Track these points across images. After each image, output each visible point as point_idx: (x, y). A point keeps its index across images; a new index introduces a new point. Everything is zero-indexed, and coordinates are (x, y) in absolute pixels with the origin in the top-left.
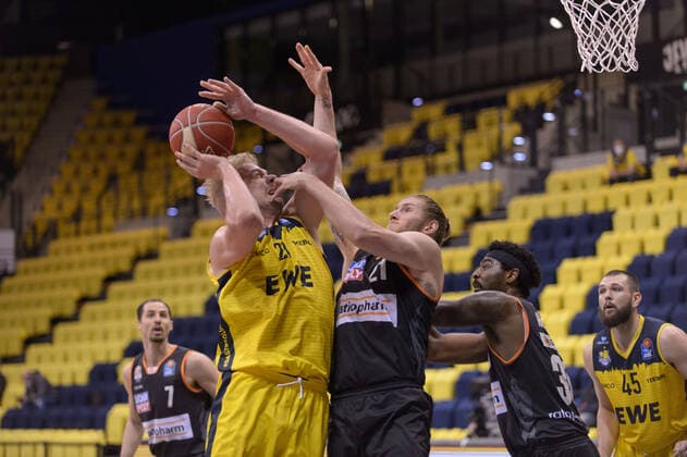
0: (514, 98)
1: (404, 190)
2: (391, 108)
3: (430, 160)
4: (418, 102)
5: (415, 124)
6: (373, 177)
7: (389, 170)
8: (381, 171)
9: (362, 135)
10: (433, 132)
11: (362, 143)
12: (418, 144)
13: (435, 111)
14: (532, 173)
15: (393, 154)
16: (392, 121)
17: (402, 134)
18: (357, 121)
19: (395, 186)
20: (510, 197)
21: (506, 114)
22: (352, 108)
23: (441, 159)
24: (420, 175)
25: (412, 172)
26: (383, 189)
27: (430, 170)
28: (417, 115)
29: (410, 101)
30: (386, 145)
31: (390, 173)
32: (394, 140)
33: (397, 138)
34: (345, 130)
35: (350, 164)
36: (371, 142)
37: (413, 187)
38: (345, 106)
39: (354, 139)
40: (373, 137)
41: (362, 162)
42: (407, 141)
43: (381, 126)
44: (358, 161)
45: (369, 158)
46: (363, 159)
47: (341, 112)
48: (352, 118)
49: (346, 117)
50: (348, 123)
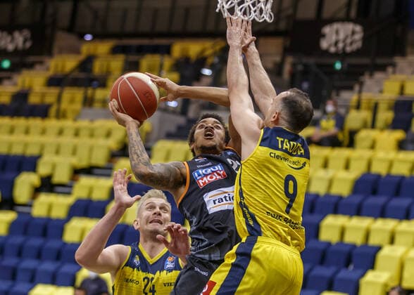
0: (178, 49)
1: (60, 115)
2: (63, 39)
3: (90, 92)
4: (88, 37)
5: (82, 57)
6: (34, 100)
7: (51, 95)
8: (43, 95)
9: (31, 59)
10: (98, 67)
11: (30, 66)
12: (82, 75)
13: (103, 48)
14: (181, 120)
15: (56, 81)
16: (61, 52)
17: (69, 63)
18: (28, 44)
19: (53, 111)
20: (157, 139)
21: (168, 62)
22: (27, 33)
23: (100, 94)
24: (78, 106)
25: (72, 101)
26: (42, 112)
27: (88, 102)
28: (86, 49)
29: (81, 36)
30: (51, 73)
31: (50, 99)
32: (59, 69)
33: (63, 67)
34: (16, 51)
35: (15, 84)
36: (38, 67)
37: (69, 114)
38: (20, 28)
39: (22, 61)
40: (41, 63)
41: (27, 84)
42: (73, 71)
43: (50, 53)
44: (24, 82)
45: (34, 81)
46: (28, 80)
47: (17, 34)
48: (25, 41)
49: (19, 40)
50: (20, 46)
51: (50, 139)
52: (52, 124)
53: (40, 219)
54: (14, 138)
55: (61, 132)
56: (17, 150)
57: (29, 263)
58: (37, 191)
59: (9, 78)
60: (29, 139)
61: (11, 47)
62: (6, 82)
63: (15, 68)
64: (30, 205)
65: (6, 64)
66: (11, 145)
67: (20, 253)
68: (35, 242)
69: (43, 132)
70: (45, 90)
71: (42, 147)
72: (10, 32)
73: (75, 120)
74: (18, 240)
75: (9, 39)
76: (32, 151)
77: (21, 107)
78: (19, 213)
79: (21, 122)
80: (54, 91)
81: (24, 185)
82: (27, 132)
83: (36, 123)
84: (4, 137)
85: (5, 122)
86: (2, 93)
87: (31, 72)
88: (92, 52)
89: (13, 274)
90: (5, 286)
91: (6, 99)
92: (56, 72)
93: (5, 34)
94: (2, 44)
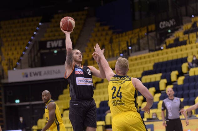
1: (190, 43)
2: (185, 19)
4: (193, 16)
5: (192, 23)
6: (181, 40)
7: (186, 37)
8: (183, 38)
9: (177, 27)
11: (177, 30)
12: (194, 28)
15: (186, 32)
16: (185, 23)
17: (189, 26)
18: (175, 23)
19: (188, 42)
22: (173, 20)
24: (195, 38)
25: (193, 37)
26: (184, 43)
28: (193, 20)
29: (191, 17)
30: (184, 30)
31: (186, 38)
32: (186, 28)
33: (187, 27)
34: (172, 26)
35: (174, 37)
36: (179, 29)
37: (193, 41)
38: (171, 19)
39: (175, 29)
40: (180, 28)
41: (177, 36)
42: (190, 28)
43: (182, 24)
44: (176, 35)
45: (179, 34)
46: (177, 35)
47: (170, 21)
48: (173, 22)
49: (172, 23)
50: (172, 24)
51: (189, 51)
52: (188, 46)
53: (192, 76)
54: (177, 53)
55: (192, 48)
56: (180, 57)
57: (192, 91)
59: (172, 35)
60: (182, 52)
61: (169, 26)
62: (171, 37)
63: (173, 32)
64: (188, 73)
65: (169, 31)
66: (177, 56)
67: (189, 88)
68: (193, 84)
69: (186, 49)
70: (184, 36)
71: (187, 54)
72: (168, 21)
73: (195, 43)
74: (187, 84)
75: (168, 23)
76: (184, 56)
77: (178, 43)
78: (185, 76)
79: (179, 48)
80: (187, 35)
81: (184, 67)
82: (181, 50)
83: (183, 47)
84: (175, 54)
85: (174, 49)
86: (170, 40)
87: (178, 31)
88: (195, 20)
89: (188, 96)
90: (187, 100)
91: (172, 42)
92: (185, 30)
93: (166, 22)
94: (167, 25)
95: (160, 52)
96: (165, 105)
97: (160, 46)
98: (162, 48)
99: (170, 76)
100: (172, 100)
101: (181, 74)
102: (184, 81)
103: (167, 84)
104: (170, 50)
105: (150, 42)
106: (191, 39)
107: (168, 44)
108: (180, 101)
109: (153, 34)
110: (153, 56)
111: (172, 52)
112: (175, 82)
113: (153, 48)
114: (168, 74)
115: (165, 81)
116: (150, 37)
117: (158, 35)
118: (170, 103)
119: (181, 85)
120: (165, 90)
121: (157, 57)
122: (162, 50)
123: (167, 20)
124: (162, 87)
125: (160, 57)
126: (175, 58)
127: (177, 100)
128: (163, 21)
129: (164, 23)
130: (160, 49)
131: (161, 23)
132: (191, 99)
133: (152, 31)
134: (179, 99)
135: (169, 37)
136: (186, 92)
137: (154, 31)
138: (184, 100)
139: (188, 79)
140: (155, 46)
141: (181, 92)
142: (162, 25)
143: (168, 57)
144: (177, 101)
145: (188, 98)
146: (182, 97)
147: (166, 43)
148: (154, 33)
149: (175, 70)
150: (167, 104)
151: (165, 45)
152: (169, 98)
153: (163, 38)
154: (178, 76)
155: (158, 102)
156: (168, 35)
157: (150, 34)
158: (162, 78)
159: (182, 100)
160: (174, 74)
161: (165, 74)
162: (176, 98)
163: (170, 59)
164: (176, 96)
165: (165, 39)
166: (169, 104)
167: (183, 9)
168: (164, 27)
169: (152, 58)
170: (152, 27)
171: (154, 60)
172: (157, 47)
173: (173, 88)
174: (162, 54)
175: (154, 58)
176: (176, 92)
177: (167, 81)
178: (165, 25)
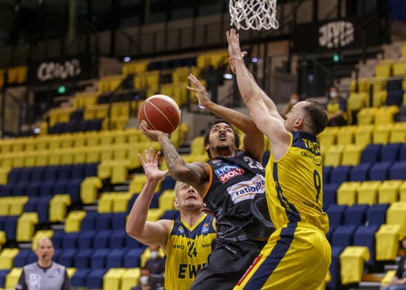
0: (202, 60)
1: (112, 127)
3: (134, 104)
4: (127, 59)
5: (124, 76)
6: (88, 116)
7: (102, 111)
8: (96, 112)
9: (82, 83)
10: (138, 83)
11: (82, 89)
12: (126, 91)
13: (140, 67)
15: (104, 99)
16: (106, 75)
17: (114, 83)
18: (78, 71)
19: (105, 124)
20: (194, 137)
24: (125, 117)
25: (120, 114)
26: (96, 126)
27: (133, 113)
28: (126, 70)
29: (121, 59)
30: (99, 93)
31: (101, 115)
32: (106, 89)
33: (109, 86)
34: (69, 78)
35: (72, 106)
36: (88, 89)
37: (119, 125)
38: (70, 59)
39: (75, 86)
40: (91, 85)
41: (81, 105)
42: (117, 89)
43: (97, 77)
44: (78, 103)
45: (87, 101)
46: (81, 101)
47: (67, 64)
48: (75, 69)
49: (70, 68)
50: (72, 73)
51: (106, 148)
52: (106, 134)
53: (105, 214)
54: (75, 150)
55: (113, 141)
56: (80, 160)
57: (101, 252)
58: (100, 192)
59: (66, 101)
60: (87, 149)
61: (64, 75)
62: (63, 105)
63: (71, 92)
64: (95, 204)
65: (62, 90)
66: (74, 156)
67: (92, 244)
68: (104, 234)
69: (99, 142)
70: (97, 107)
71: (100, 155)
72: (62, 63)
73: (124, 129)
74: (90, 234)
75: (62, 68)
76: (92, 159)
77: (79, 123)
78: (87, 212)
79: (80, 136)
80: (104, 107)
81: (89, 187)
82: (86, 144)
83: (92, 136)
84: (68, 151)
85: (67, 137)
86: (61, 114)
87: (84, 94)
88: (131, 71)
89: (89, 263)
90: (83, 273)
91: (65, 119)
92: (104, 91)
93: (58, 65)
94: (57, 73)
95: (30, 140)
96: (27, 281)
97: (33, 127)
98: (37, 131)
99: (47, 207)
100: (45, 269)
101: (76, 205)
102: (83, 223)
103: (38, 227)
104: (56, 138)
105: (8, 113)
106: (114, 118)
107: (52, 123)
108: (66, 274)
109: (18, 92)
110: (11, 149)
111: (61, 146)
112: (58, 223)
113: (15, 129)
114: (43, 199)
115: (33, 217)
116: (9, 100)
117: (31, 97)
118: (37, 277)
119: (72, 234)
120: (30, 242)
121: (22, 154)
122: (35, 135)
123: (61, 60)
124: (23, 232)
125: (30, 153)
126: (67, 161)
127: (59, 270)
128: (48, 62)
129: (51, 66)
130: (31, 134)
131: (43, 66)
132: (96, 273)
133: (15, 85)
134: (62, 268)
135: (58, 105)
136: (84, 252)
137: (23, 84)
138: (76, 273)
139: (94, 221)
140: (20, 124)
141: (70, 253)
142: (44, 73)
143: (48, 158)
144: (57, 272)
145: (87, 270)
146: (72, 265)
147: (48, 120)
148: (23, 89)
149: (64, 191)
150: (31, 278)
151: (44, 125)
152: (40, 263)
153: (43, 106)
154: (69, 209)
155: (8, 272)
156: (57, 99)
157: (11, 91)
158: (27, 209)
159: (71, 272)
160: (59, 203)
161: (35, 199)
162: (55, 265)
163: (54, 162)
164: (56, 259)
165: (47, 109)
166: (34, 280)
167: (105, 37)
168: (48, 76)
169: (8, 155)
170: (19, 73)
171: (13, 160)
172: (25, 128)
173: (52, 239)
174: (36, 147)
175: (14, 155)
176: (58, 251)
177: (39, 217)
178: (52, 72)
